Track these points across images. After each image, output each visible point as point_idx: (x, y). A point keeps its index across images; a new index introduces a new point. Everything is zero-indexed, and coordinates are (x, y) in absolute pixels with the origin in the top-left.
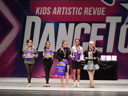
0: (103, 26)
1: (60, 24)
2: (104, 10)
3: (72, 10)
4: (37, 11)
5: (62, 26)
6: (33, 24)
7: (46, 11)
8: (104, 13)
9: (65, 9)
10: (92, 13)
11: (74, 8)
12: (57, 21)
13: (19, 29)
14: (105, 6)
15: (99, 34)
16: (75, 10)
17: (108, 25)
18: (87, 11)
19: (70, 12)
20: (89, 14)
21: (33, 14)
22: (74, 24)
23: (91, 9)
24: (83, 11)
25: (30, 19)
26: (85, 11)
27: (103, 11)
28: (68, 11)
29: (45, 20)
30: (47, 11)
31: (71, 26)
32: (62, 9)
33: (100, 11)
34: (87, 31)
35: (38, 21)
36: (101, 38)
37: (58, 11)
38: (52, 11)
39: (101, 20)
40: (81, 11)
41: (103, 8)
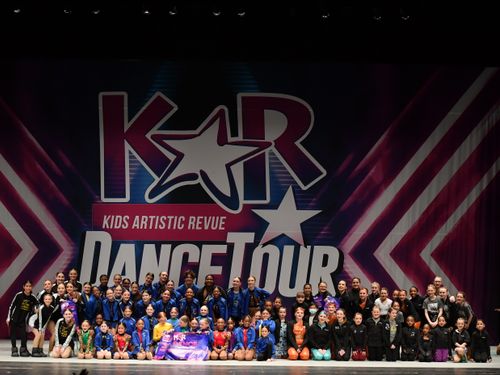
0: (222, 249)
1: (146, 246)
2: (224, 220)
3: (166, 222)
4: (105, 222)
5: (149, 249)
6: (98, 245)
7: (120, 222)
8: (223, 226)
9: (155, 220)
10: (202, 225)
11: (170, 218)
12: (139, 239)
13: (73, 255)
14: (225, 213)
15: (213, 263)
16: (173, 220)
17: (231, 247)
18: (194, 223)
19: (164, 224)
20: (197, 228)
21: (98, 228)
22: (170, 246)
23: (201, 220)
24: (186, 223)
25: (92, 237)
26: (190, 223)
27: (222, 223)
28: (160, 223)
29: (118, 239)
30: (123, 223)
31: (166, 248)
32: (149, 219)
33: (217, 223)
34: (193, 259)
35: (106, 240)
36: (218, 270)
37: (142, 222)
38: (131, 222)
39: (218, 238)
40: (182, 222)
41: (222, 218)
